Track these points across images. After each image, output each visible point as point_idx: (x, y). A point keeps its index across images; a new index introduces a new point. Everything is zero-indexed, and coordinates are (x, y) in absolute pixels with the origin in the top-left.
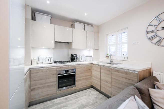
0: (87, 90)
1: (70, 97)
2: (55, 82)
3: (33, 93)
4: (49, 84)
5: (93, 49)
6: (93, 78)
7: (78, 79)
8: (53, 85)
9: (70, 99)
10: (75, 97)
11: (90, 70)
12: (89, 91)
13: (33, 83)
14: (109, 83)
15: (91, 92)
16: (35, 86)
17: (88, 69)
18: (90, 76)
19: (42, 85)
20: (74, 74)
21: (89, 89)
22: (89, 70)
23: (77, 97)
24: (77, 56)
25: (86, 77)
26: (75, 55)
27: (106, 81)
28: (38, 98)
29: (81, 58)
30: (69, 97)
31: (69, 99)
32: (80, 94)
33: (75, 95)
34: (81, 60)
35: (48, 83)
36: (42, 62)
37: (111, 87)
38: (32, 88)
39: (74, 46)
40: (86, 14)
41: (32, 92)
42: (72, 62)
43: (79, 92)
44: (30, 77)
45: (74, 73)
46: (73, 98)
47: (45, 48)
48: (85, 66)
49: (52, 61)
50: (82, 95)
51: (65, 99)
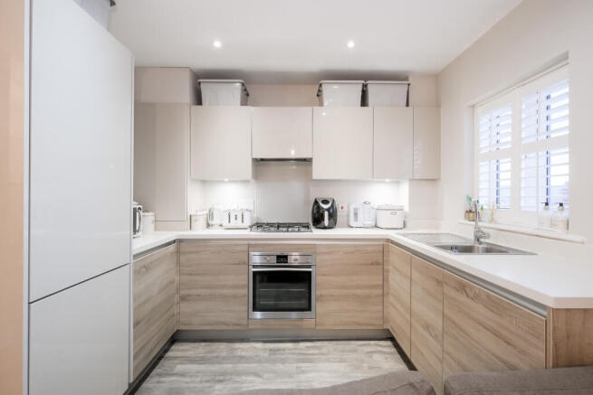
0: (361, 345)
1: (287, 351)
2: (241, 287)
3: (185, 308)
4: (226, 292)
5: (412, 180)
6: (391, 299)
7: (324, 292)
8: (235, 297)
9: (283, 357)
10: (302, 357)
11: (378, 264)
12: (370, 349)
13: (185, 278)
14: (435, 337)
15: (371, 357)
16: (189, 289)
17: (370, 262)
18: (380, 291)
19: (208, 291)
20: (310, 273)
21: (372, 342)
22: (372, 264)
23: (310, 357)
24: (332, 205)
25: (359, 292)
26: (325, 202)
27: (427, 327)
28: (196, 324)
29: (356, 214)
30: (284, 350)
31: (282, 354)
32: (324, 351)
33: (307, 347)
34: (352, 223)
35: (223, 287)
36: (220, 222)
37: (440, 357)
38: (183, 292)
39: (318, 172)
40: (351, 44)
41: (182, 305)
42: (302, 230)
43: (326, 343)
44: (178, 263)
45: (309, 267)
46: (295, 356)
47: (231, 181)
48: (355, 246)
49: (247, 223)
50: (331, 356)
51: (271, 350)
